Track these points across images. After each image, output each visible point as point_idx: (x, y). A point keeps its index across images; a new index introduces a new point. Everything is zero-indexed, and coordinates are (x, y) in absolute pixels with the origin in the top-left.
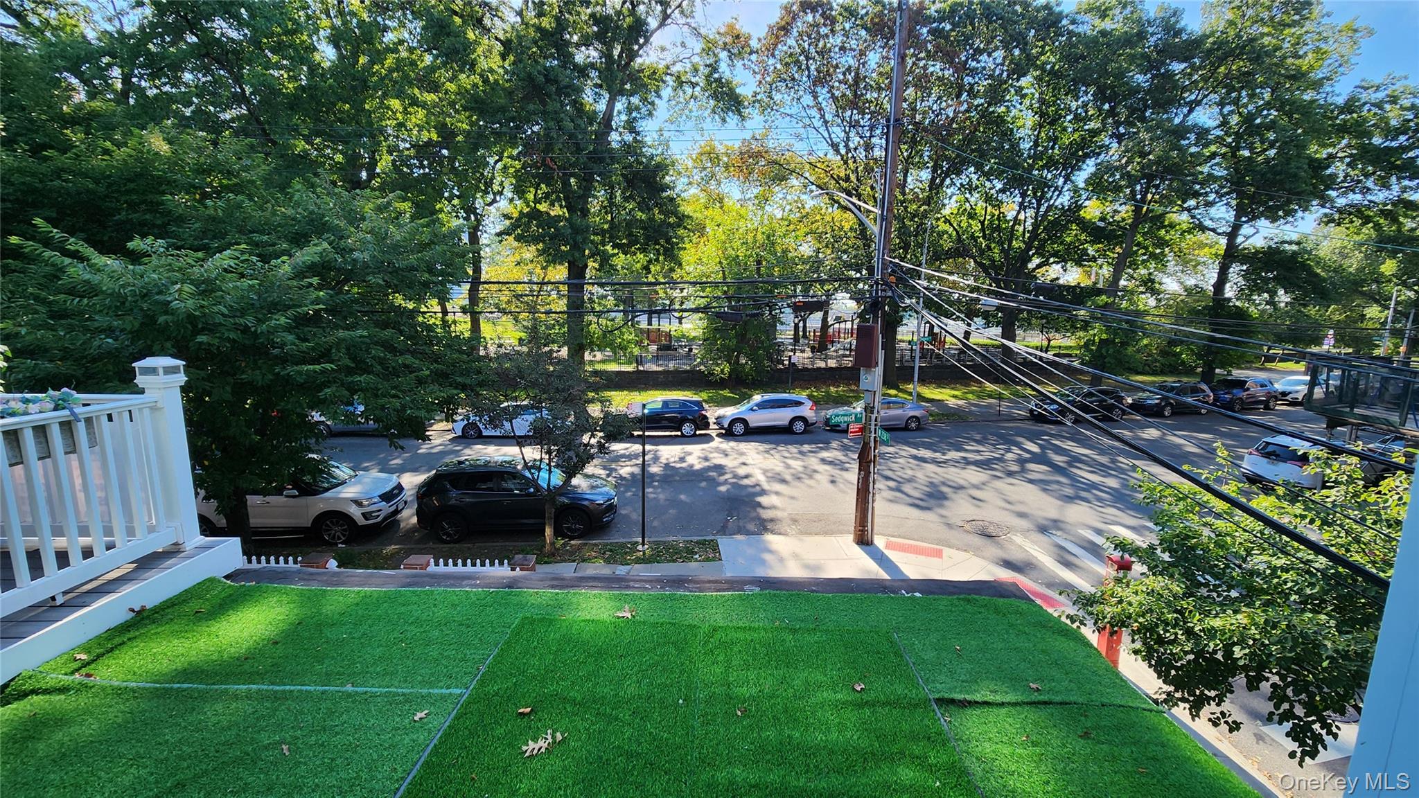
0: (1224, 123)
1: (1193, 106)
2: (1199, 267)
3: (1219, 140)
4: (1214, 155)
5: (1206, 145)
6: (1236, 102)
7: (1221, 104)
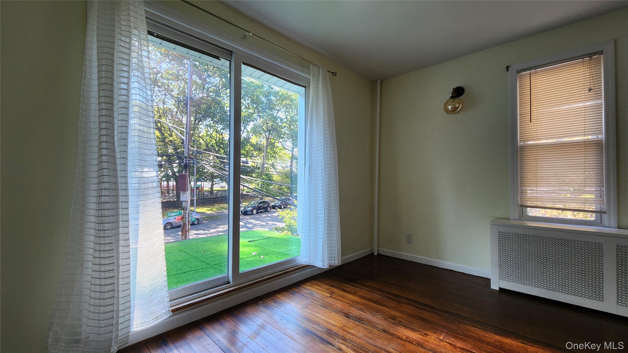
0: (286, 118)
1: (279, 110)
2: (285, 161)
3: (286, 122)
4: (285, 127)
5: (283, 123)
6: (289, 112)
7: (285, 112)
